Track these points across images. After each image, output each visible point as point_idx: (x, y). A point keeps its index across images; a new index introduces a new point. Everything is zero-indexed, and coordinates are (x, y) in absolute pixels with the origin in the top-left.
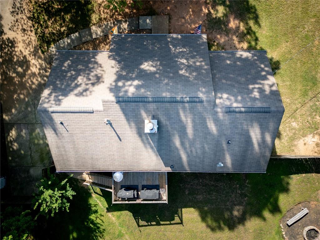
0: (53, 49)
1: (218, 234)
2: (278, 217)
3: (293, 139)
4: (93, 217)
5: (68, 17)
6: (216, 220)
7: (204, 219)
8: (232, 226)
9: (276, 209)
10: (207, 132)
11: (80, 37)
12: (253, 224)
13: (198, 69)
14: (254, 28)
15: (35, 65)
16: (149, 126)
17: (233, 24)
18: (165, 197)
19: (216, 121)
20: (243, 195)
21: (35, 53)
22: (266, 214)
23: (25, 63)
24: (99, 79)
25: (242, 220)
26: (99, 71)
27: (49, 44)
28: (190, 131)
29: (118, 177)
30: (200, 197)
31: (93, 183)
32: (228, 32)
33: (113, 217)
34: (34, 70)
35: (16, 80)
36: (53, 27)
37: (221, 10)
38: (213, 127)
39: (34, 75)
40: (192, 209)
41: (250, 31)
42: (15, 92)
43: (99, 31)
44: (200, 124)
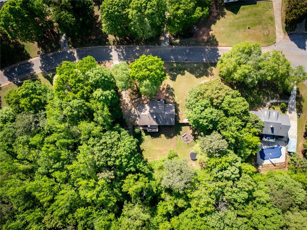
0: (134, 101)
1: (169, 139)
2: (180, 136)
3: (182, 119)
4: (142, 137)
5: (137, 95)
6: (168, 137)
7: (166, 137)
8: (171, 138)
9: (179, 134)
10: (164, 118)
11: (140, 99)
12: (175, 137)
13: (162, 108)
14: (174, 98)
15: (130, 105)
16: (155, 117)
17: (170, 97)
18: (157, 131)
19: (165, 116)
20: (173, 131)
21: (130, 102)
22: (178, 135)
23: (127, 104)
24: (146, 110)
25: (173, 136)
26: (146, 108)
27: (133, 100)
28: (161, 118)
29: (149, 126)
30: (165, 132)
31: (143, 130)
32: (169, 99)
33: (146, 137)
34: (129, 106)
35: (126, 108)
36: (134, 97)
37: (168, 95)
38: (165, 117)
39: (129, 107)
40: (163, 135)
41: (173, 98)
42: (125, 110)
43: (144, 98)
44: (163, 117)
